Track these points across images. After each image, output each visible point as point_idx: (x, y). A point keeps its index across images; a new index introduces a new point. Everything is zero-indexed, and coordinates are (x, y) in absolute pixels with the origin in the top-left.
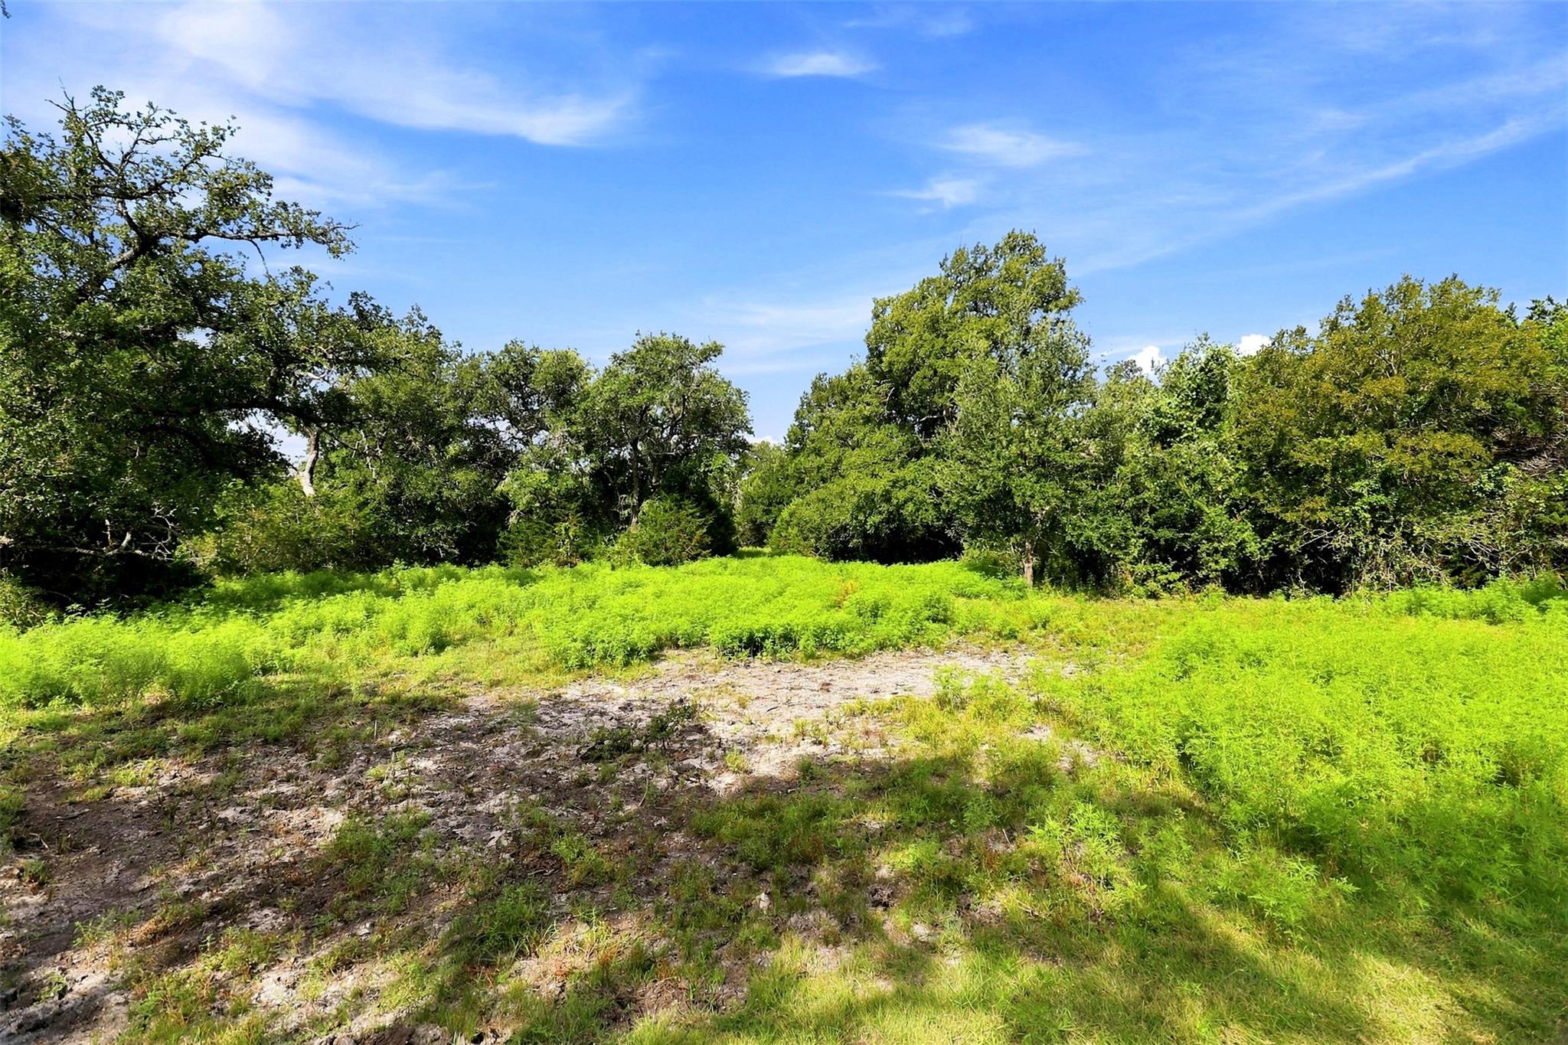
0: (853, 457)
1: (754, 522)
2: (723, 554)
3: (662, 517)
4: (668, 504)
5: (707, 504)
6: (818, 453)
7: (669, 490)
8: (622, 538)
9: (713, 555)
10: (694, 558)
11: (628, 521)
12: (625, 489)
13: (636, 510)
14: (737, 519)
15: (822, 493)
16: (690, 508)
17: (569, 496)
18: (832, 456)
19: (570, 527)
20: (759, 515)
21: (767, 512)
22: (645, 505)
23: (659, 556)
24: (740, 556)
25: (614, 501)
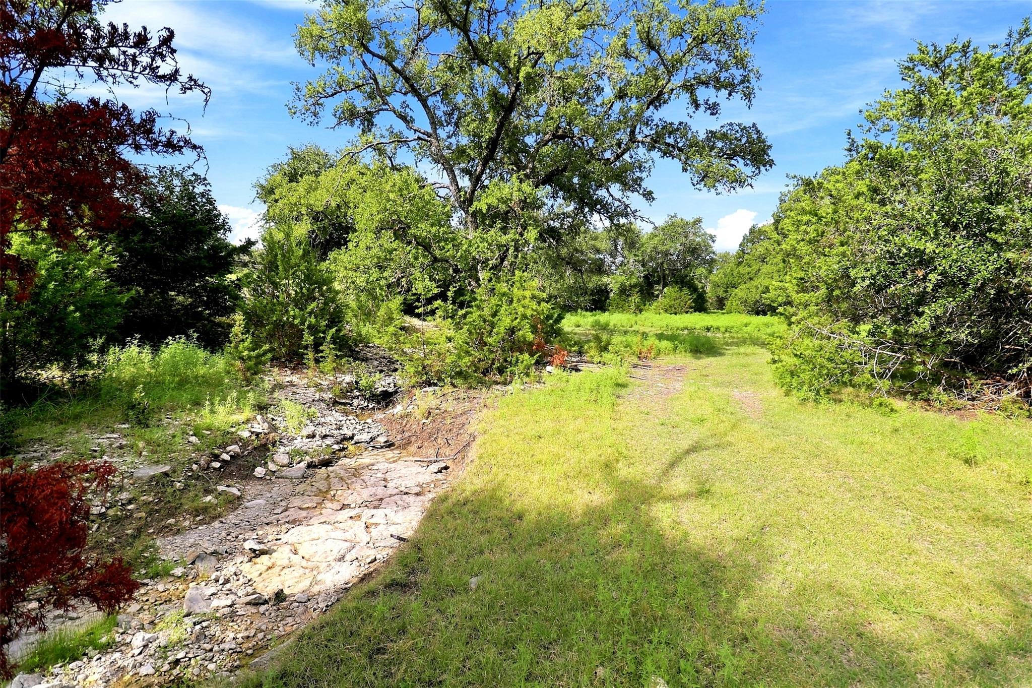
0: (765, 269)
1: (718, 297)
2: (700, 312)
3: (674, 295)
4: (676, 289)
5: (693, 289)
6: (750, 266)
7: (677, 283)
8: (655, 304)
9: (695, 311)
10: (687, 312)
11: (658, 296)
12: (658, 283)
13: (661, 291)
14: (709, 295)
15: (747, 285)
16: (686, 291)
17: (635, 286)
18: (755, 267)
19: (635, 298)
20: (721, 293)
21: (726, 292)
22: (665, 290)
23: (672, 310)
24: (708, 313)
25: (652, 287)
